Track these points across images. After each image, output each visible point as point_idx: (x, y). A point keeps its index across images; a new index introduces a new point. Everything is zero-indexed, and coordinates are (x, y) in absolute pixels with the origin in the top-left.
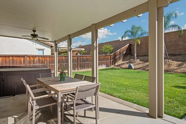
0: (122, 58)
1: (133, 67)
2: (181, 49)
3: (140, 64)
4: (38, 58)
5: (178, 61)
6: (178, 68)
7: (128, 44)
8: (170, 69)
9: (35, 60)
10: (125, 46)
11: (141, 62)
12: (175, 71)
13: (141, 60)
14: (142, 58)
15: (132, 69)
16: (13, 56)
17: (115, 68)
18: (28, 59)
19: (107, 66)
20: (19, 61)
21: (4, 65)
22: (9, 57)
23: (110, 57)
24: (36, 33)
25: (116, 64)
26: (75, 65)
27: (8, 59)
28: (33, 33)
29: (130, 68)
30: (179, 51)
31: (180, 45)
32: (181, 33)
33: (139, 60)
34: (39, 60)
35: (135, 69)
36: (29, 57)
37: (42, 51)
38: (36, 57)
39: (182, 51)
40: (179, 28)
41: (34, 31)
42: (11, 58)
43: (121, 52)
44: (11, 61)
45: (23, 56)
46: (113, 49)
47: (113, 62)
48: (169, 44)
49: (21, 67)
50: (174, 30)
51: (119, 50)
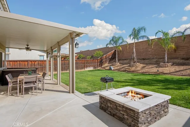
0: (108, 61)
1: (113, 69)
2: (150, 55)
3: (119, 66)
4: (37, 62)
5: (144, 64)
6: (141, 69)
7: (114, 50)
8: (136, 70)
9: (36, 64)
10: (111, 52)
11: (120, 65)
12: (138, 71)
13: (120, 63)
14: (121, 62)
15: (111, 70)
16: (19, 61)
17: (101, 69)
18: (30, 63)
19: (95, 68)
20: (24, 64)
21: (14, 67)
22: (17, 61)
23: (97, 60)
24: (29, 47)
25: (103, 66)
26: (67, 67)
27: (16, 63)
28: (27, 47)
29: (110, 69)
30: (149, 56)
31: (150, 51)
32: (149, 42)
33: (119, 64)
34: (38, 64)
35: (114, 70)
36: (31, 61)
37: (43, 57)
38: (36, 61)
39: (151, 56)
40: (148, 38)
41: (28, 45)
42: (18, 62)
43: (107, 57)
44: (18, 64)
45: (27, 61)
46: (102, 54)
47: (99, 65)
48: (142, 50)
49: (25, 68)
50: (145, 39)
51: (105, 55)
